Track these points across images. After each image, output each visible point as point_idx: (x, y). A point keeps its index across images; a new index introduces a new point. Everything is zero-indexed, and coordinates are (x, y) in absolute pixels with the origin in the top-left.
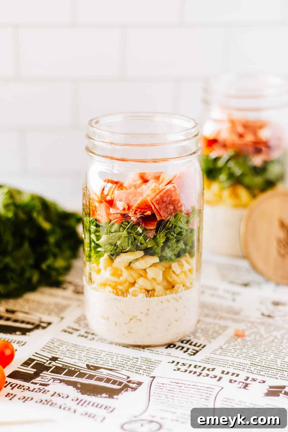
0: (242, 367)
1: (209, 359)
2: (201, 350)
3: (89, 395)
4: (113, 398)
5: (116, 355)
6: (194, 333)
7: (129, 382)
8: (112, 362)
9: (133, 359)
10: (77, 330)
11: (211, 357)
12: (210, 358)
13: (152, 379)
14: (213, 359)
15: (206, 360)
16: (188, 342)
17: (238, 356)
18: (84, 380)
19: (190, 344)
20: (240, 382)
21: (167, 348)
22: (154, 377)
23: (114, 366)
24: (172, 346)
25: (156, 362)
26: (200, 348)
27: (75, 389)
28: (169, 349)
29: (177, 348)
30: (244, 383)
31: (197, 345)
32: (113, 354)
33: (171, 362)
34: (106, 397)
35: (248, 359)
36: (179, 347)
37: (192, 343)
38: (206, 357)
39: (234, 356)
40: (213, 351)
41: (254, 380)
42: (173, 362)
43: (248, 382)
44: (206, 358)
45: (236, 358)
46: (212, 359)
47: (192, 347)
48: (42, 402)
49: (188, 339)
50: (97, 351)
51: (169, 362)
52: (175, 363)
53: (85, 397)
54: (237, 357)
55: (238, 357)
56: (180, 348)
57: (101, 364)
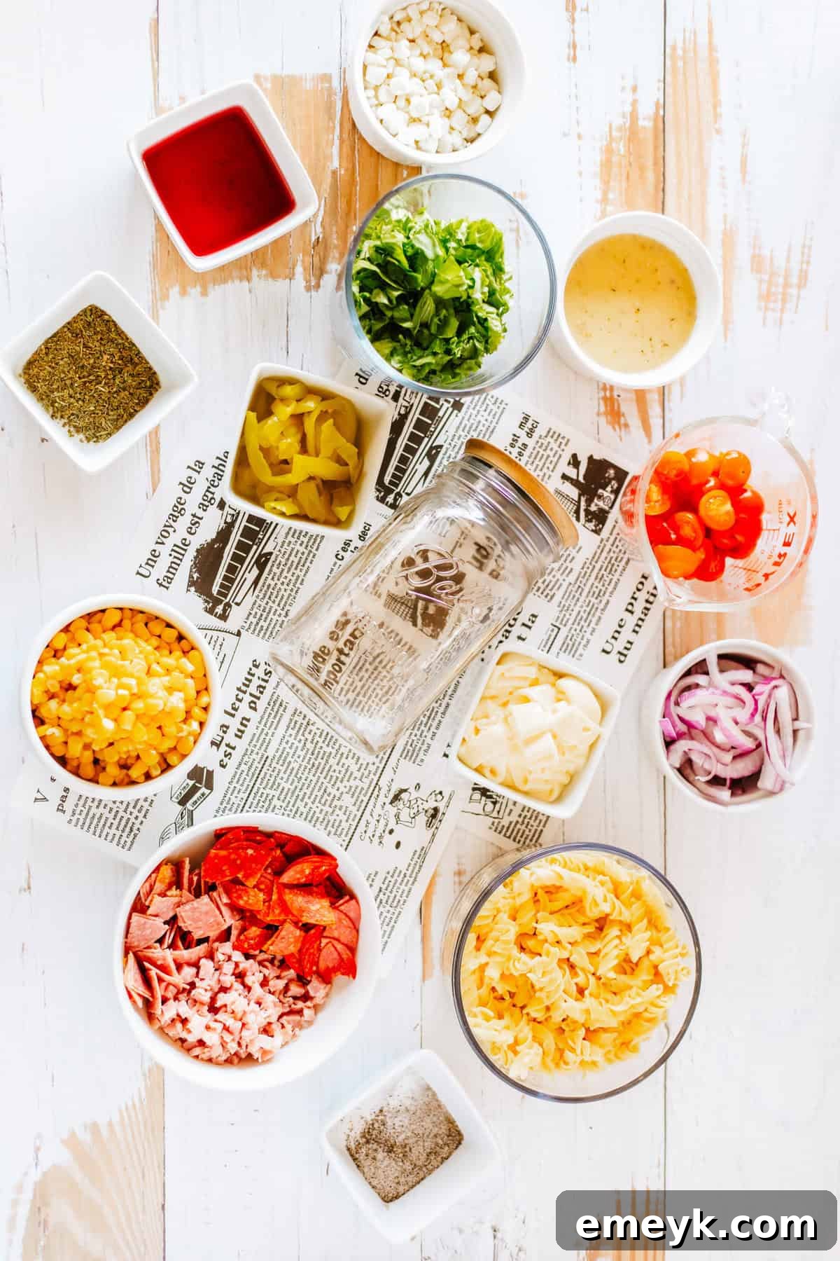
0: (259, 745)
3: (196, 558)
4: (189, 586)
5: (295, 589)
7: (228, 605)
9: (286, 610)
13: (235, 631)
18: (230, 549)
20: (223, 738)
22: (239, 634)
23: (266, 587)
27: (209, 541)
30: (221, 742)
32: (298, 585)
34: (191, 576)
35: (278, 755)
41: (227, 755)
43: (223, 748)
48: (177, 505)
50: (308, 564)
53: (191, 554)
57: (271, 570)
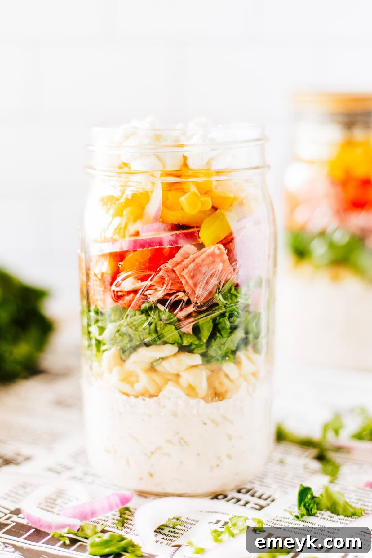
1: (281, 521)
2: (268, 505)
6: (261, 479)
8: (114, 519)
10: (69, 469)
11: (284, 518)
12: (283, 520)
14: (288, 521)
15: (275, 522)
16: (248, 491)
17: (331, 517)
19: (253, 496)
21: (212, 499)
24: (220, 497)
25: (188, 521)
26: (268, 501)
28: (215, 500)
29: (228, 501)
31: (264, 497)
33: (215, 521)
36: (233, 498)
37: (255, 493)
38: (277, 517)
39: (324, 516)
40: (290, 508)
42: (218, 522)
44: (276, 519)
45: (328, 520)
46: (285, 520)
47: (254, 500)
49: (249, 487)
51: (211, 522)
52: (222, 523)
54: (329, 518)
55: (332, 519)
56: (234, 500)
